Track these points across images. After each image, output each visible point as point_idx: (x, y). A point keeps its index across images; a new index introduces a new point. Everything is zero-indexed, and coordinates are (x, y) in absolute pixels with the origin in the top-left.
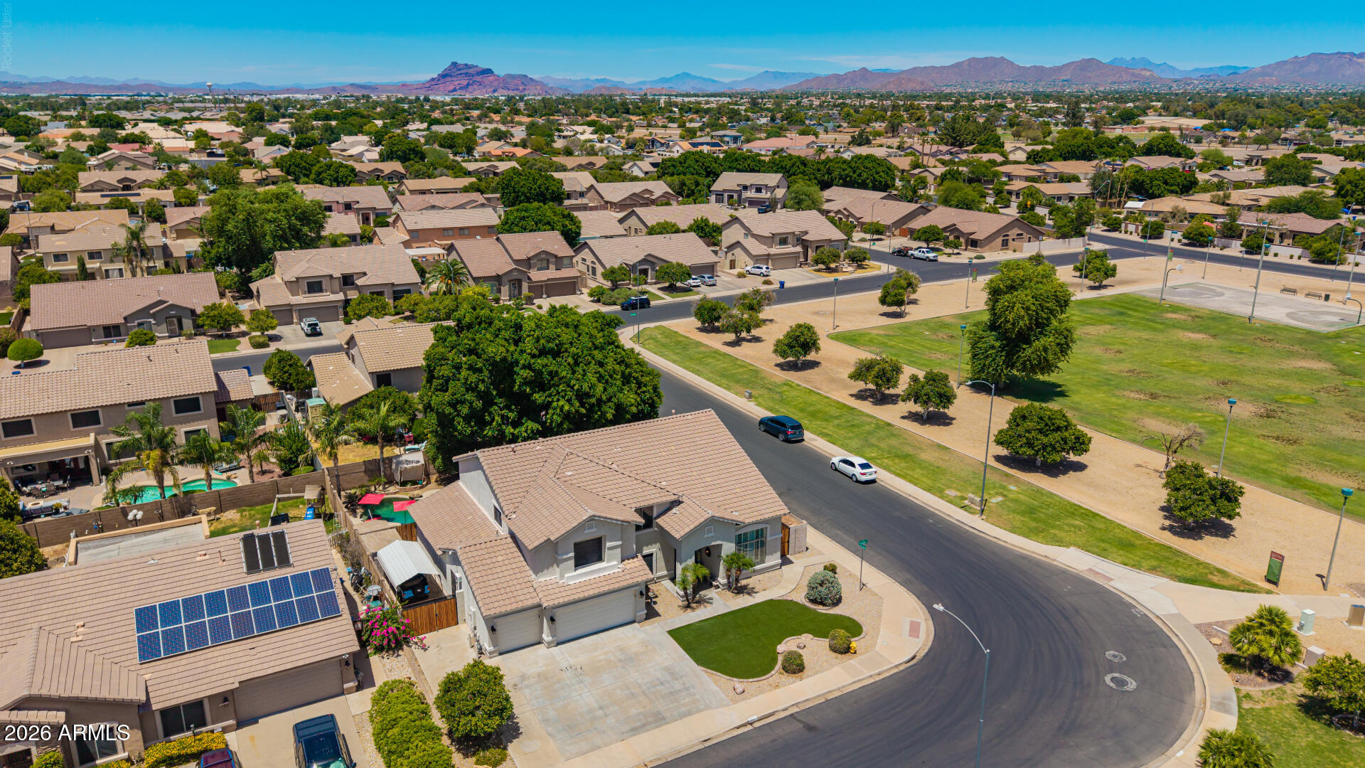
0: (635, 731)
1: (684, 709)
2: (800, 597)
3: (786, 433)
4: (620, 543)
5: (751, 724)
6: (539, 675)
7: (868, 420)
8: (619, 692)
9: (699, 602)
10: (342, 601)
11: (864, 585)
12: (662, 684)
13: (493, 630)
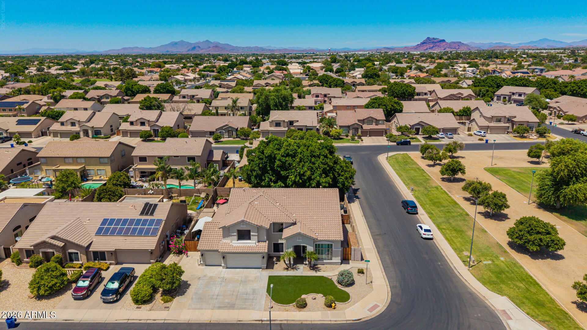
0: (220, 308)
2: (335, 280)
3: (407, 208)
4: (257, 234)
5: (262, 321)
6: (210, 277)
7: (459, 210)
8: (229, 292)
9: (293, 268)
10: (160, 231)
11: (371, 282)
12: (247, 294)
13: (202, 255)
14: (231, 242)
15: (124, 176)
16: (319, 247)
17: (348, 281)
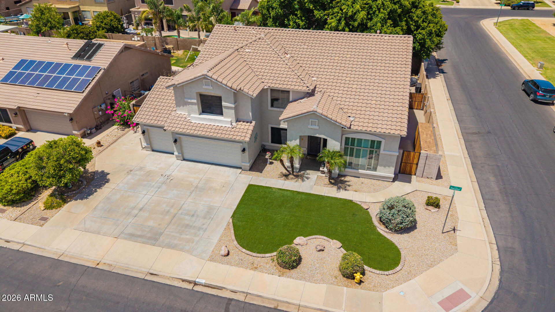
0: (132, 237)
1: (176, 242)
2: (374, 212)
3: (535, 93)
4: (233, 106)
5: (195, 284)
6: (149, 171)
8: (164, 206)
9: (297, 176)
10: (91, 86)
11: (454, 230)
12: (193, 216)
13: (143, 132)
14: (189, 115)
15: (112, 18)
16: (353, 144)
17: (401, 223)
